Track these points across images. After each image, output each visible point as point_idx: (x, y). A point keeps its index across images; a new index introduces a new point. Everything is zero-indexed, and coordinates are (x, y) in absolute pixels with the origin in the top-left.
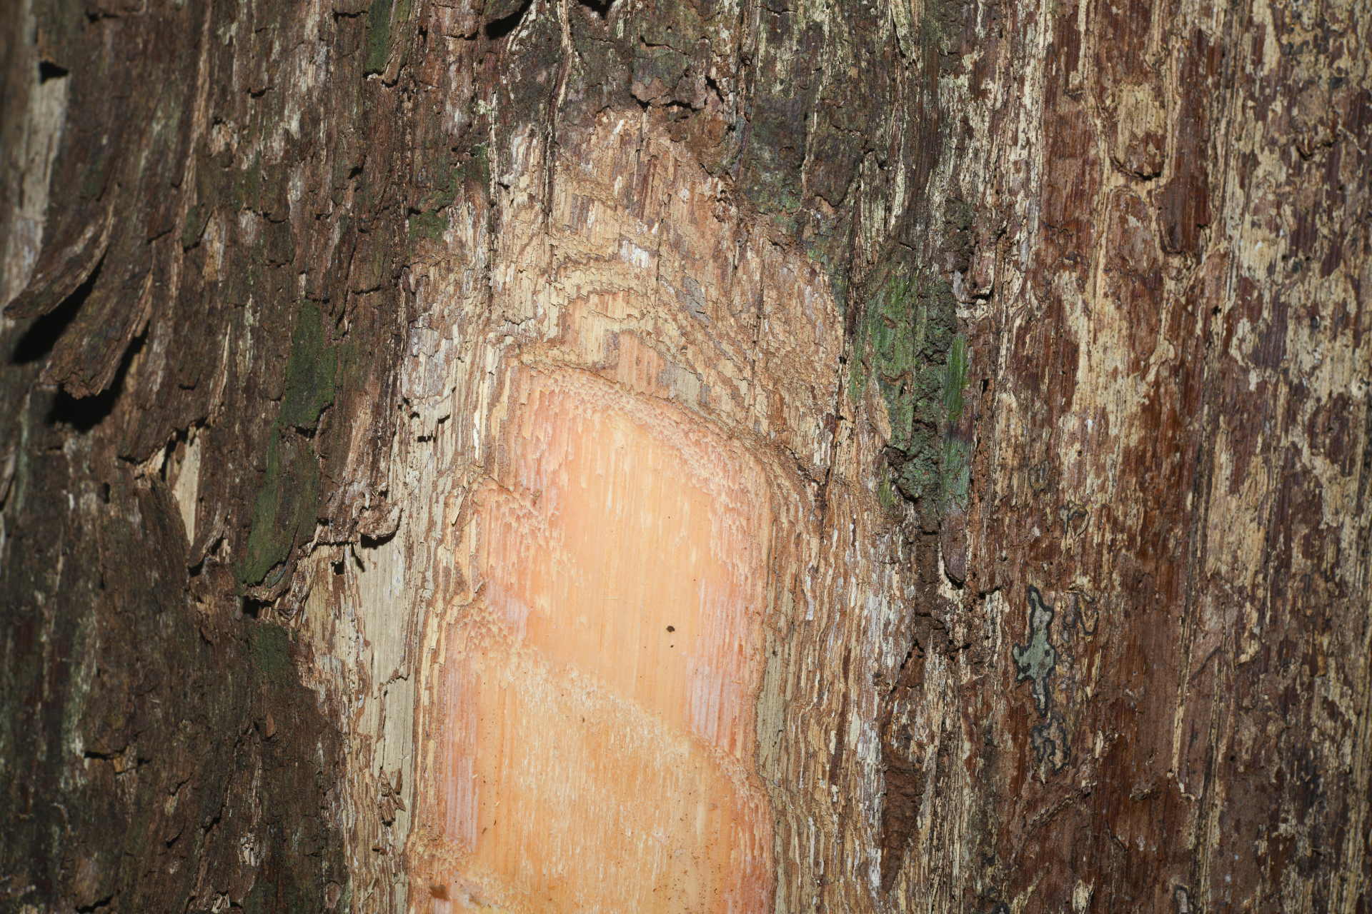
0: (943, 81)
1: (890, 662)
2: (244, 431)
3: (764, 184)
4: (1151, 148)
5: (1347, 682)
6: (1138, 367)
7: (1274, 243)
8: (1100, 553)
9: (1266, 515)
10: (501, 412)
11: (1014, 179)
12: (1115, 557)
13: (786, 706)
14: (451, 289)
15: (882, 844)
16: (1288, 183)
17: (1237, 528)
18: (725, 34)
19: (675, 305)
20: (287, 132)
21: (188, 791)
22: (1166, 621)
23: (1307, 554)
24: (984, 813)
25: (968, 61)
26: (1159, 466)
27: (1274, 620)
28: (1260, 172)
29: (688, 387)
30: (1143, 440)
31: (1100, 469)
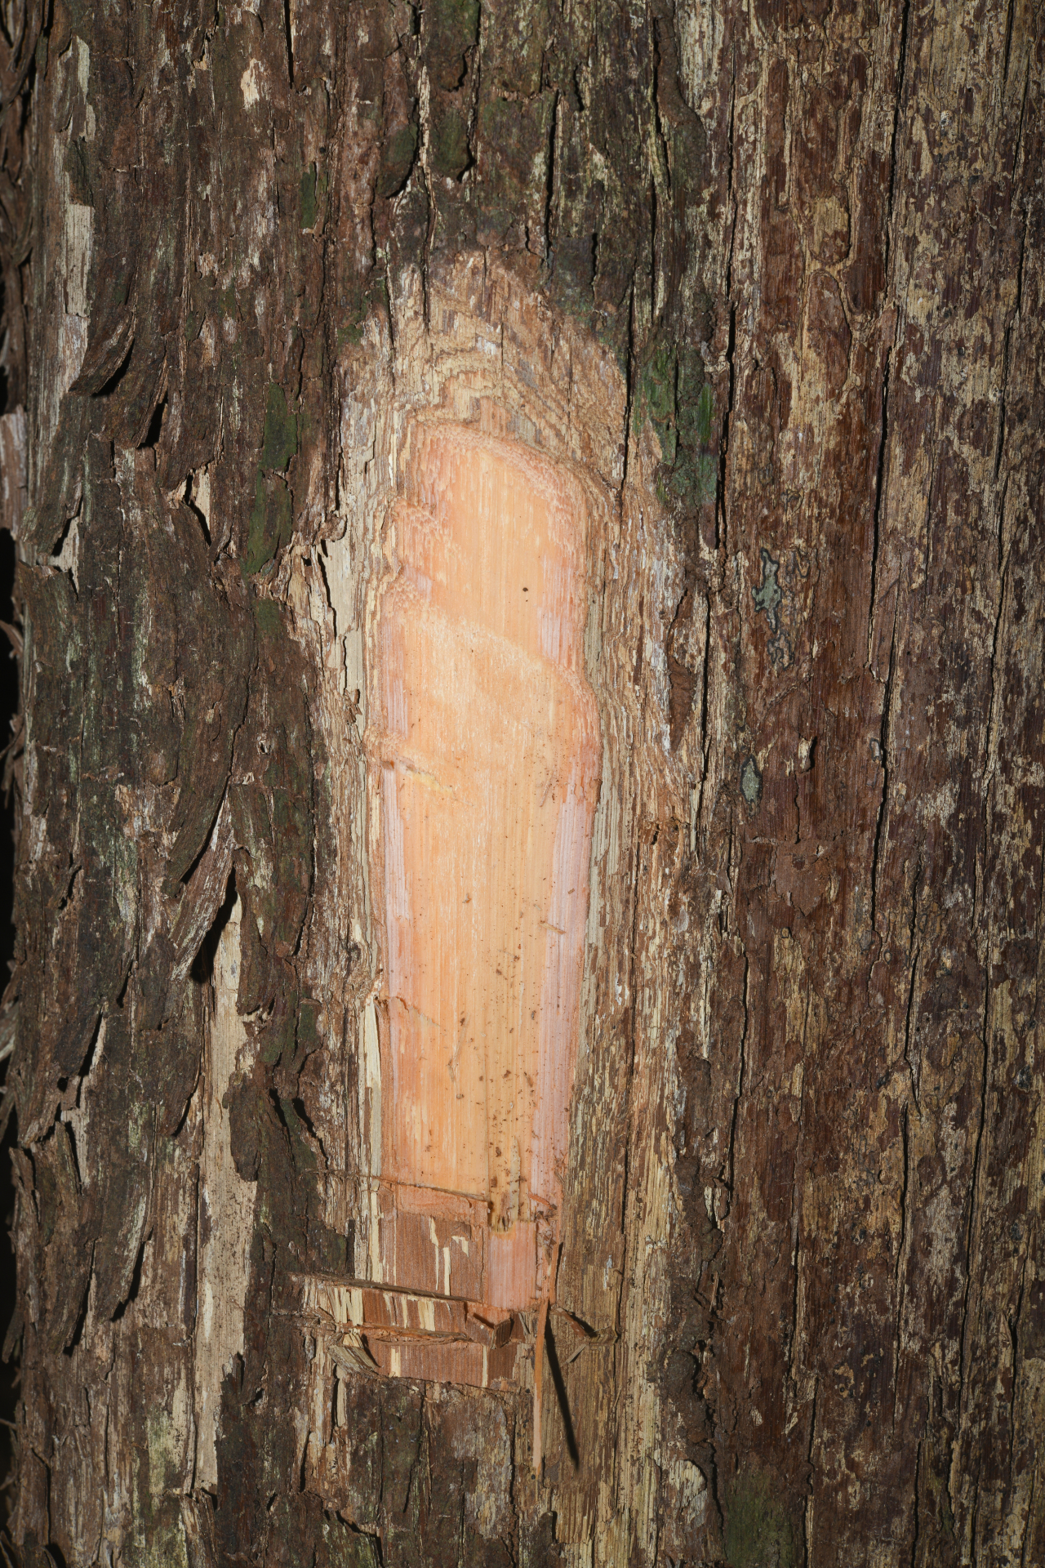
0: (689, 211)
1: (670, 603)
2: (239, 469)
3: (567, 297)
4: (839, 242)
5: (988, 597)
6: (833, 395)
7: (931, 298)
8: (810, 523)
9: (928, 487)
10: (406, 454)
11: (740, 272)
12: (821, 525)
13: (602, 635)
14: (368, 376)
15: (670, 721)
16: (940, 254)
17: (908, 498)
18: (536, 197)
19: (515, 378)
20: (251, 266)
21: (220, 706)
22: (860, 564)
23: (957, 513)
24: (736, 699)
25: (706, 195)
26: (851, 461)
27: (935, 558)
28: (920, 249)
29: (527, 430)
30: (838, 444)
31: (808, 466)
